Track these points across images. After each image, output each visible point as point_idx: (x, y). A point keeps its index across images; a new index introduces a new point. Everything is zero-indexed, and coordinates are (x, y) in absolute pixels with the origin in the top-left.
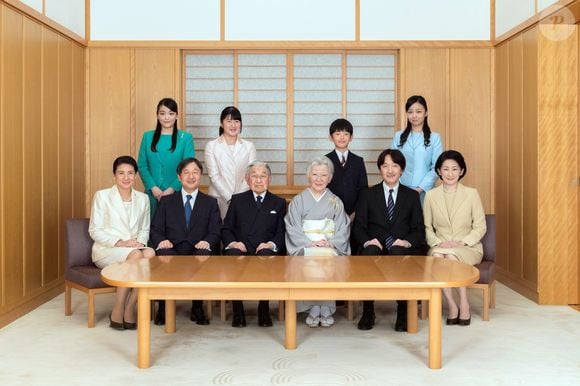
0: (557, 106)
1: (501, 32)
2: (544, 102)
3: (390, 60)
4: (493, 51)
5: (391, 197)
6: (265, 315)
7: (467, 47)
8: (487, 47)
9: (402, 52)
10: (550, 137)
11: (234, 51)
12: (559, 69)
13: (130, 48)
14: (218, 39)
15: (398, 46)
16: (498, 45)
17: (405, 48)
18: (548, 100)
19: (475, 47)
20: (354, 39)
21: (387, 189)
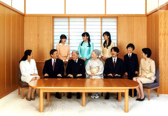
0: (165, 34)
1: (149, 11)
2: (161, 33)
3: (115, 20)
4: (146, 17)
5: (115, 61)
6: (79, 96)
7: (138, 16)
8: (144, 16)
9: (119, 18)
10: (163, 44)
11: (69, 17)
12: (165, 23)
13: (37, 16)
14: (64, 13)
15: (118, 16)
16: (148, 15)
17: (120, 16)
18: (162, 33)
19: (141, 16)
20: (104, 13)
21: (113, 59)
